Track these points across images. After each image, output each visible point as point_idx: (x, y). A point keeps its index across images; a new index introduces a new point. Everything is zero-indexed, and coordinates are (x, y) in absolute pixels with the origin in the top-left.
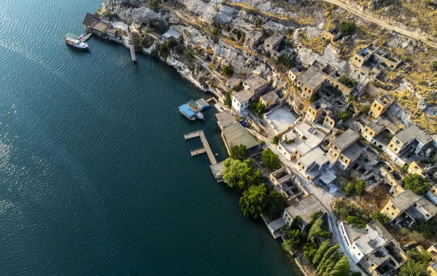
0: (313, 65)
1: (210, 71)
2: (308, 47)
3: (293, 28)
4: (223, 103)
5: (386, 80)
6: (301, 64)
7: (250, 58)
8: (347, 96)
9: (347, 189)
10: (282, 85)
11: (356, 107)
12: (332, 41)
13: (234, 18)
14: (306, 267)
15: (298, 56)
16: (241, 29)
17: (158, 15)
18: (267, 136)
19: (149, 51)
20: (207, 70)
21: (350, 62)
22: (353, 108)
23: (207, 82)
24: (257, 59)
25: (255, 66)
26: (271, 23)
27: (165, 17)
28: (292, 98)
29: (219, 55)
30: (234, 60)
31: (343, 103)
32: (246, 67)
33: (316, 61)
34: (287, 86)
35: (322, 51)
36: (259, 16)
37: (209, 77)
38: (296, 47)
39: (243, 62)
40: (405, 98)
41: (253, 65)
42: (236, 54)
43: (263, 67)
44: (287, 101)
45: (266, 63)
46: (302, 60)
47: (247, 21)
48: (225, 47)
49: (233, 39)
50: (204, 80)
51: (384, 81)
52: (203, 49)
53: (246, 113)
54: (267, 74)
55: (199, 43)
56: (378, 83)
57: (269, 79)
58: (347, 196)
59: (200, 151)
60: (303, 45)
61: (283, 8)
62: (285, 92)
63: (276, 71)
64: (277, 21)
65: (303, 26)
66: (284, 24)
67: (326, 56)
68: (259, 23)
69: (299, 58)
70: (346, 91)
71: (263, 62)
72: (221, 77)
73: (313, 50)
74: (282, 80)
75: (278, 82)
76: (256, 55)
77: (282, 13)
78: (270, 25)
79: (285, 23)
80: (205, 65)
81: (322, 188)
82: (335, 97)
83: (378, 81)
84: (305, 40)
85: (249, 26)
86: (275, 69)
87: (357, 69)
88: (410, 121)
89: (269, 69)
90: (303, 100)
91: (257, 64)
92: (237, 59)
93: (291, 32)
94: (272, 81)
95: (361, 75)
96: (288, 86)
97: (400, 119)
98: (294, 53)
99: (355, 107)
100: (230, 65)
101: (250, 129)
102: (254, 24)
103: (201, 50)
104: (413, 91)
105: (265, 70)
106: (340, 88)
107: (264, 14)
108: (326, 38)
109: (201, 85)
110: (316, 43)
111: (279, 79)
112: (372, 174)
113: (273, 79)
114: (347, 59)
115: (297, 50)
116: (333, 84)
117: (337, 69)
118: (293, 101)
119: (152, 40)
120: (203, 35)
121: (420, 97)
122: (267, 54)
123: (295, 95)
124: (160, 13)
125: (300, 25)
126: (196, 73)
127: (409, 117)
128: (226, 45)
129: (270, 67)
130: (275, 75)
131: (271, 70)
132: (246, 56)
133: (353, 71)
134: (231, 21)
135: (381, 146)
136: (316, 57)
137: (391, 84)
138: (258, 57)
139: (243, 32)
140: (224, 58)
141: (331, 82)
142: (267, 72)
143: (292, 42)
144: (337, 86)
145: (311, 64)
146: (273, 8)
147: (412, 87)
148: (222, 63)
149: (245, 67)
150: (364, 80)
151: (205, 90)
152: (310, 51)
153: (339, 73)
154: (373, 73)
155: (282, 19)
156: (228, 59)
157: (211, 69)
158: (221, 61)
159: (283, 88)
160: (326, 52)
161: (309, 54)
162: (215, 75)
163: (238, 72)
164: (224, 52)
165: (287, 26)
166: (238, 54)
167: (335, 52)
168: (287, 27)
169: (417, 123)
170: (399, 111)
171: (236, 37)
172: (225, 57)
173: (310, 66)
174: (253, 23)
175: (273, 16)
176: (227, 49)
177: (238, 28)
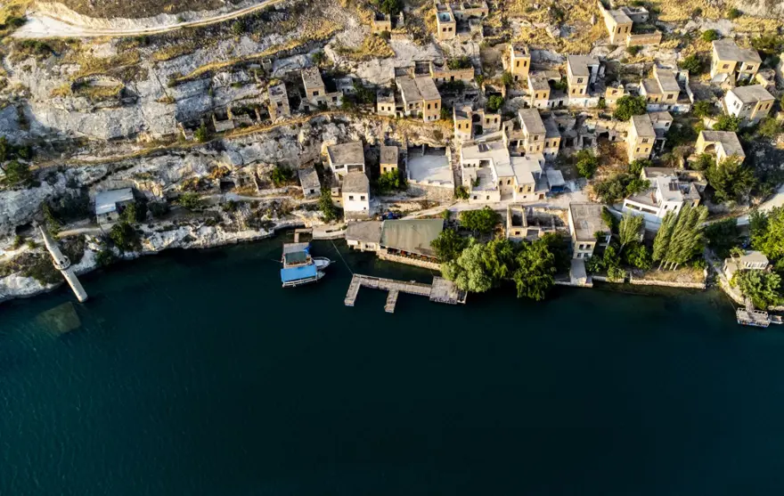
0: (396, 76)
1: (253, 199)
2: (367, 59)
3: (318, 49)
4: (322, 223)
5: (494, 32)
6: (376, 87)
7: (302, 131)
8: (473, 81)
9: (582, 171)
10: (384, 131)
11: (494, 84)
12: (389, 30)
13: (214, 95)
14: (648, 276)
15: (364, 80)
16: (244, 102)
17: (45, 190)
18: (438, 204)
19: (86, 264)
20: (247, 202)
21: (437, 41)
22: (492, 89)
23: (265, 218)
24: (314, 125)
25: (319, 137)
26: (281, 63)
27: (62, 183)
28: (416, 135)
29: (243, 165)
30: (278, 153)
31: (475, 93)
32: (306, 148)
33: (396, 69)
34: (392, 127)
35: (391, 51)
36: (253, 66)
37: (261, 207)
38: (349, 71)
39: (294, 145)
40: (532, 36)
41: (316, 137)
42: (273, 142)
43: (331, 128)
44: (411, 144)
45: (333, 120)
46: (373, 81)
47: (241, 84)
48: (244, 146)
49: (245, 125)
50: (256, 219)
51: (494, 35)
52: (204, 178)
53: (378, 204)
54: (347, 133)
55: (185, 174)
56: (491, 40)
57: (354, 137)
58: (591, 177)
59: (393, 298)
60: (358, 61)
61: (274, 32)
62: (396, 137)
63: (356, 119)
64: (286, 55)
65: (329, 39)
66: (301, 53)
67: (403, 54)
68: (265, 76)
69: (368, 82)
70: (467, 76)
71: (326, 122)
72: (281, 190)
73: (379, 58)
74: (377, 125)
75: (373, 132)
76: (308, 119)
77: (281, 40)
78: (283, 67)
79: (301, 50)
80: (231, 196)
81: (562, 193)
82: (460, 93)
83: (489, 38)
84: (353, 52)
85: (252, 90)
86: (352, 118)
87: (453, 42)
88: (559, 55)
89: (342, 126)
90: (433, 126)
91: (321, 131)
92: (281, 147)
93: (321, 57)
94: (362, 138)
95: (465, 46)
96: (394, 125)
97: (549, 61)
98: (354, 80)
99: (493, 86)
100: (278, 164)
101: (406, 215)
102: (258, 80)
103: (201, 183)
104: (529, 24)
105: (338, 130)
106: (457, 78)
107: (260, 57)
108: (379, 32)
109: (258, 230)
110: (372, 47)
111: (370, 127)
112: (582, 136)
113: (361, 133)
114: (429, 40)
115: (355, 73)
116: (444, 79)
117: (433, 59)
118: (420, 137)
120: (183, 156)
121: (544, 25)
122: (319, 107)
123: (415, 129)
124: (44, 183)
125: (324, 40)
126: (230, 222)
127: (555, 52)
128: (244, 141)
130: (358, 126)
131: (346, 124)
132: (294, 132)
133: (451, 48)
134: (214, 103)
135: (561, 102)
136: (390, 63)
137: (505, 32)
138: (314, 120)
139: (251, 105)
140: (258, 162)
141: (441, 79)
142: (343, 131)
143: (336, 68)
144: (452, 78)
145: (393, 76)
146: (262, 42)
147: (525, 21)
148: (259, 171)
149: (303, 149)
150: (473, 49)
151: (271, 232)
152: (376, 61)
153: (438, 62)
154: (477, 33)
155: (292, 47)
156: (267, 158)
157: (251, 195)
158: (256, 171)
159: (388, 134)
160: (396, 49)
161: (378, 66)
162: (268, 196)
163: (299, 165)
164: (250, 153)
165: (307, 53)
166: (277, 139)
167: (407, 41)
168: (308, 55)
169: (568, 51)
170: (540, 53)
171: (247, 118)
172: (260, 157)
173: (392, 81)
174: (254, 82)
175: (275, 51)
176: (250, 145)
177: (235, 105)
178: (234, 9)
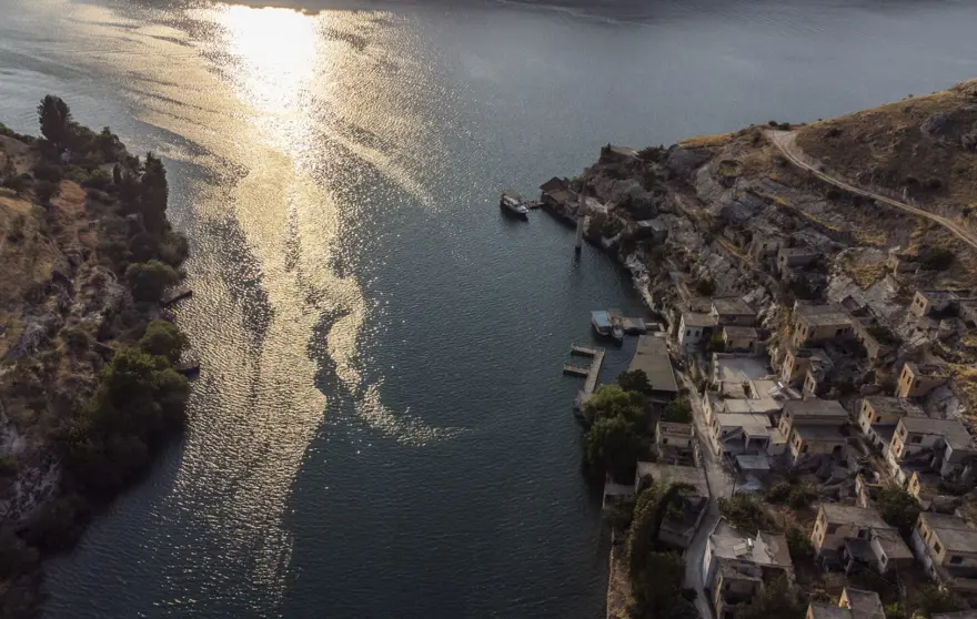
0: (843, 302)
1: (677, 283)
2: (849, 274)
3: (843, 245)
5: (955, 345)
6: (824, 297)
7: (746, 275)
8: (873, 359)
10: (775, 324)
12: (895, 271)
13: (755, 215)
15: (828, 287)
16: (757, 231)
17: (648, 196)
19: (608, 242)
20: (673, 281)
21: (908, 309)
22: (872, 379)
23: (664, 298)
24: (756, 277)
25: (749, 289)
26: (810, 231)
27: (657, 199)
28: (777, 344)
29: (703, 264)
30: (720, 274)
31: (860, 368)
32: (735, 289)
33: (850, 297)
34: (781, 326)
35: (868, 284)
36: (795, 218)
37: (670, 291)
38: (832, 273)
39: (734, 278)
41: (747, 287)
42: (728, 265)
43: (760, 291)
44: (767, 348)
46: (830, 293)
47: (772, 221)
48: (717, 253)
49: (736, 243)
50: (661, 295)
51: (951, 346)
52: (686, 252)
53: (691, 350)
54: (762, 304)
55: (684, 243)
56: (938, 346)
57: (761, 312)
60: (844, 271)
61: (845, 214)
62: (773, 334)
63: (777, 301)
64: (821, 229)
65: (861, 245)
67: (871, 293)
68: (790, 228)
69: (827, 291)
70: (873, 349)
71: (763, 284)
72: (689, 294)
73: (854, 280)
74: (779, 316)
75: (772, 319)
76: (758, 270)
77: (839, 221)
78: (806, 234)
79: (833, 235)
80: (675, 274)
82: (853, 357)
83: (940, 343)
84: (851, 263)
85: (771, 229)
86: (777, 297)
87: (914, 320)
89: (768, 297)
91: (754, 286)
92: (726, 272)
93: (836, 250)
94: (763, 316)
95: (916, 330)
98: (823, 282)
100: (712, 280)
101: (684, 374)
102: (781, 227)
103: (682, 254)
105: (761, 297)
106: (866, 344)
107: (806, 217)
108: (888, 267)
109: (653, 302)
110: (865, 271)
111: (776, 314)
113: (768, 313)
114: (905, 303)
115: (832, 277)
116: (857, 335)
117: (878, 314)
118: (776, 349)
119: (621, 226)
120: (695, 231)
122: (776, 272)
124: (652, 193)
125: (857, 243)
126: (654, 283)
127: (962, 410)
128: (721, 250)
129: (771, 295)
130: (773, 306)
131: (771, 299)
132: (742, 271)
133: (906, 323)
134: (749, 218)
135: (881, 446)
136: (854, 291)
137: (962, 354)
138: (760, 275)
140: (708, 268)
141: (855, 331)
142: (763, 301)
143: (829, 265)
144: (863, 339)
145: (840, 300)
146: (827, 212)
148: (702, 275)
150: (917, 340)
151: (655, 310)
152: (849, 280)
153: (879, 320)
154: (937, 330)
155: (830, 228)
157: (681, 282)
158: (702, 273)
159: (774, 328)
160: (875, 286)
161: (845, 286)
162: (682, 289)
163: (720, 294)
164: (713, 259)
165: (834, 240)
166: (732, 266)
167: (891, 289)
168: (832, 242)
171: (742, 240)
172: (711, 267)
173: (836, 303)
174: (779, 226)
176: (720, 255)
177: (752, 229)
178: (856, 186)
